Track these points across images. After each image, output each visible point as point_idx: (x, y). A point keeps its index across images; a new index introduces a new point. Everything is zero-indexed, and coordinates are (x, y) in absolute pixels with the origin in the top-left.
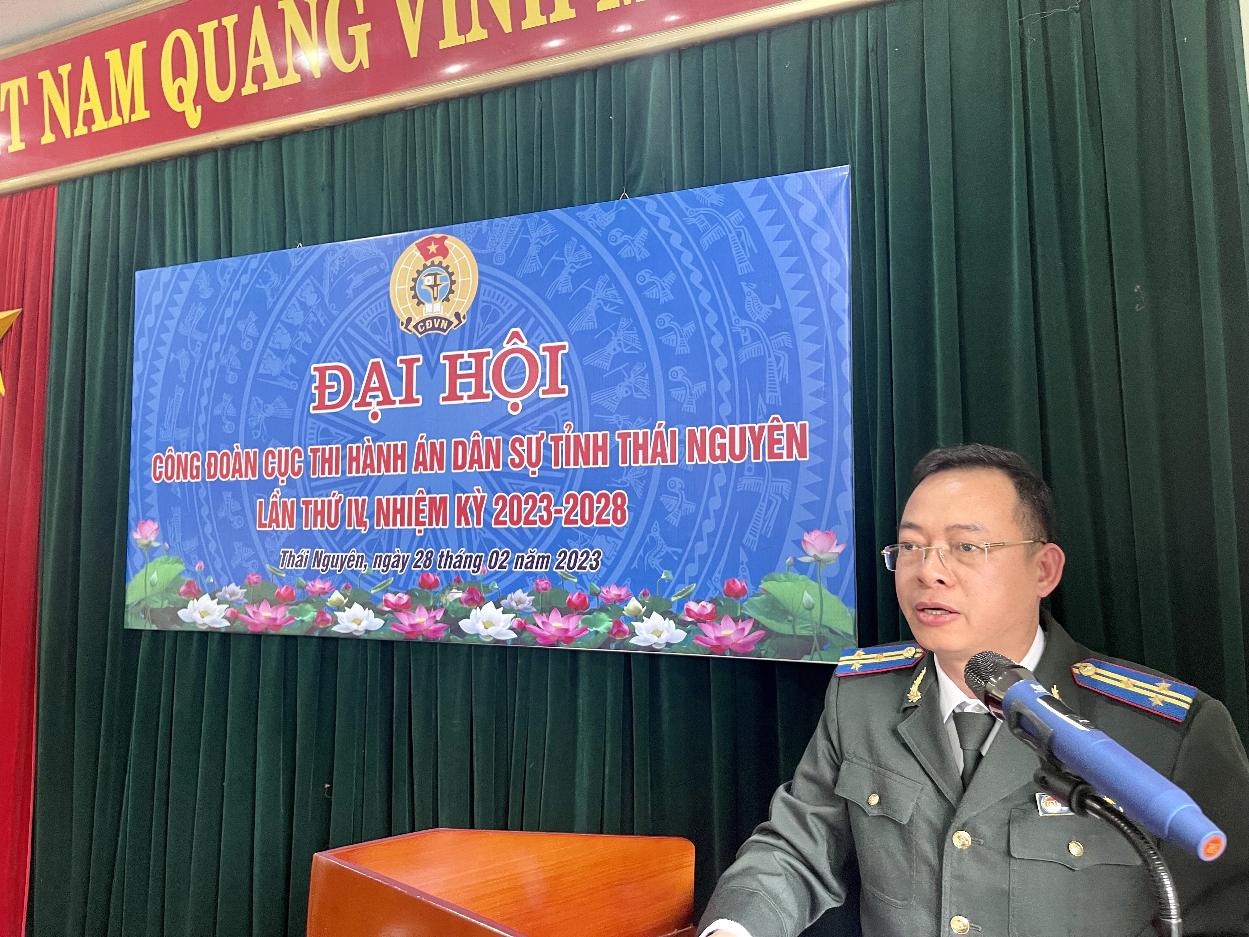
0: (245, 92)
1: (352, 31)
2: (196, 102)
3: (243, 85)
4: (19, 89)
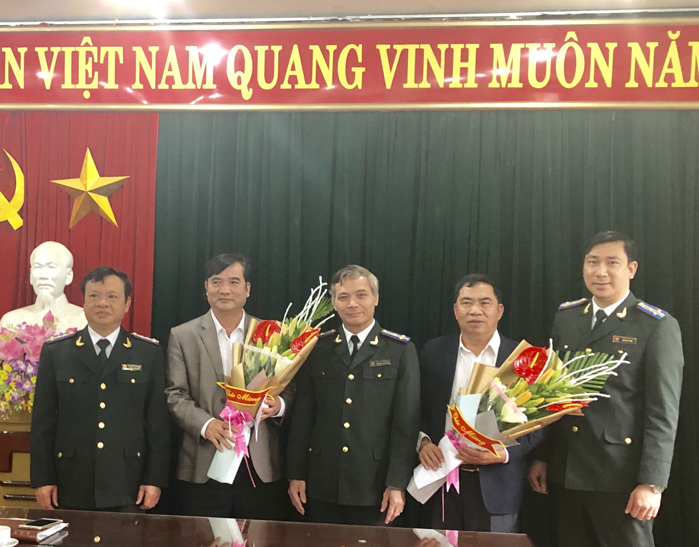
0: (283, 87)
1: (354, 69)
2: (249, 86)
3: (282, 83)
4: (116, 53)
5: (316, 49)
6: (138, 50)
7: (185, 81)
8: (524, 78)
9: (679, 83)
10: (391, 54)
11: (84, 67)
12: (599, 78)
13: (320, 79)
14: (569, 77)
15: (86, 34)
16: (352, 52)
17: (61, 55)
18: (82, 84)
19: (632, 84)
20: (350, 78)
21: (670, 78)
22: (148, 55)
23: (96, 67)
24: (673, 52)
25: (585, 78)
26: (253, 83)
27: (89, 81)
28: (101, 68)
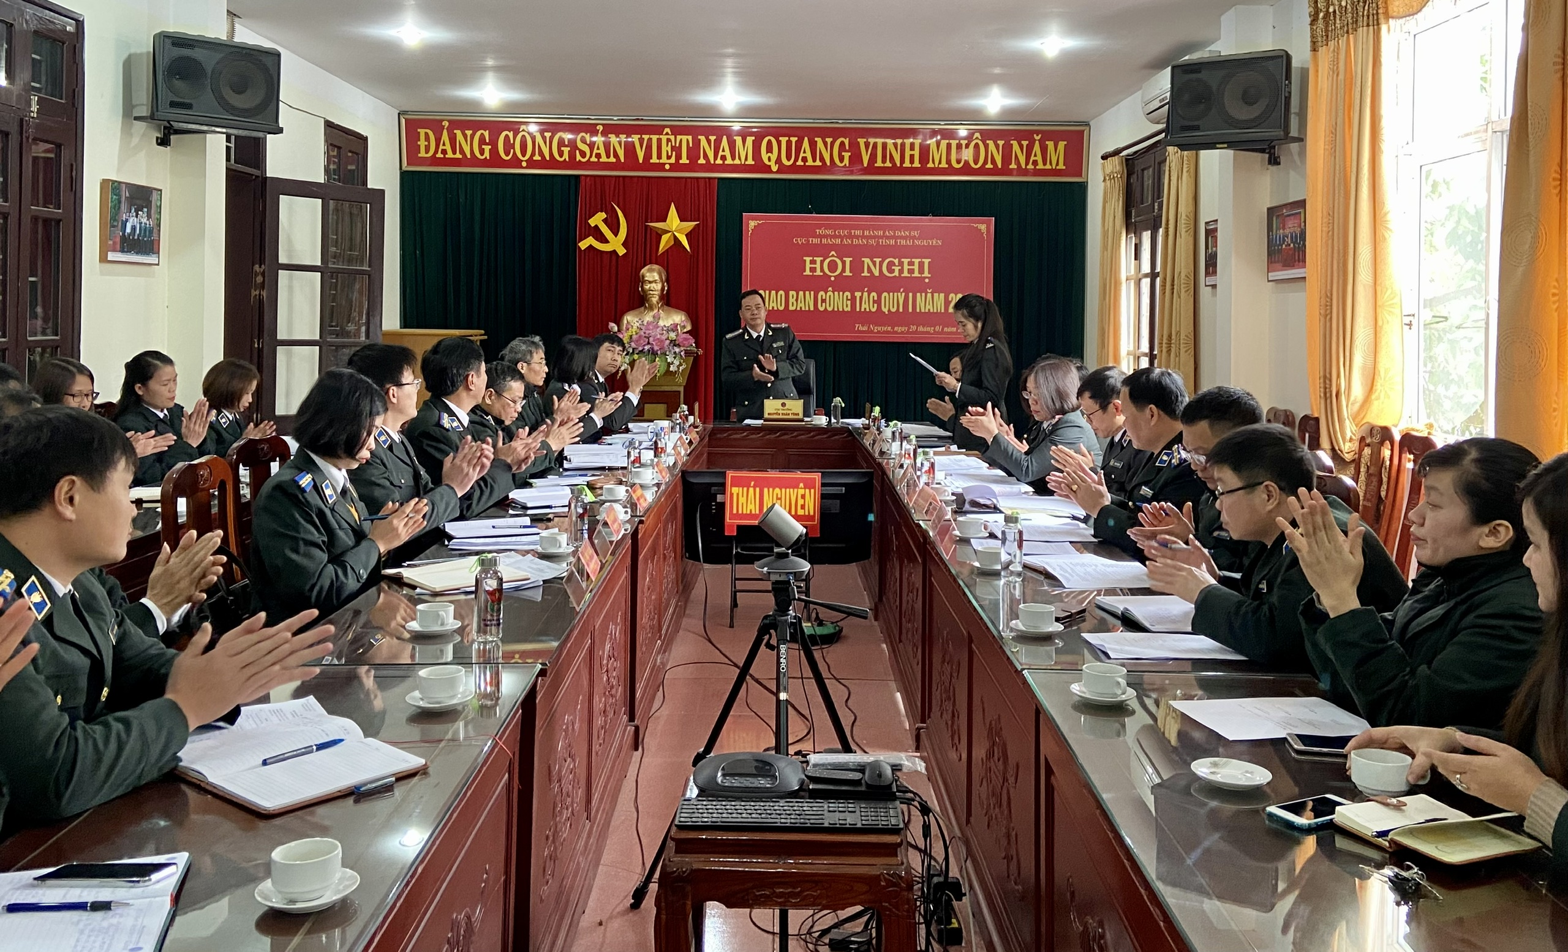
0: (798, 164)
1: (843, 154)
2: (776, 163)
3: (797, 161)
4: (687, 140)
5: (819, 140)
6: (702, 138)
7: (733, 158)
8: (948, 162)
9: (1040, 166)
10: (867, 145)
11: (666, 149)
12: (993, 162)
13: (822, 159)
14: (976, 162)
15: (666, 126)
16: (842, 144)
17: (650, 140)
18: (664, 160)
19: (1013, 166)
20: (841, 159)
21: (1035, 163)
22: (709, 141)
23: (673, 148)
24: (1037, 148)
25: (985, 162)
26: (778, 161)
27: (669, 157)
28: (677, 150)
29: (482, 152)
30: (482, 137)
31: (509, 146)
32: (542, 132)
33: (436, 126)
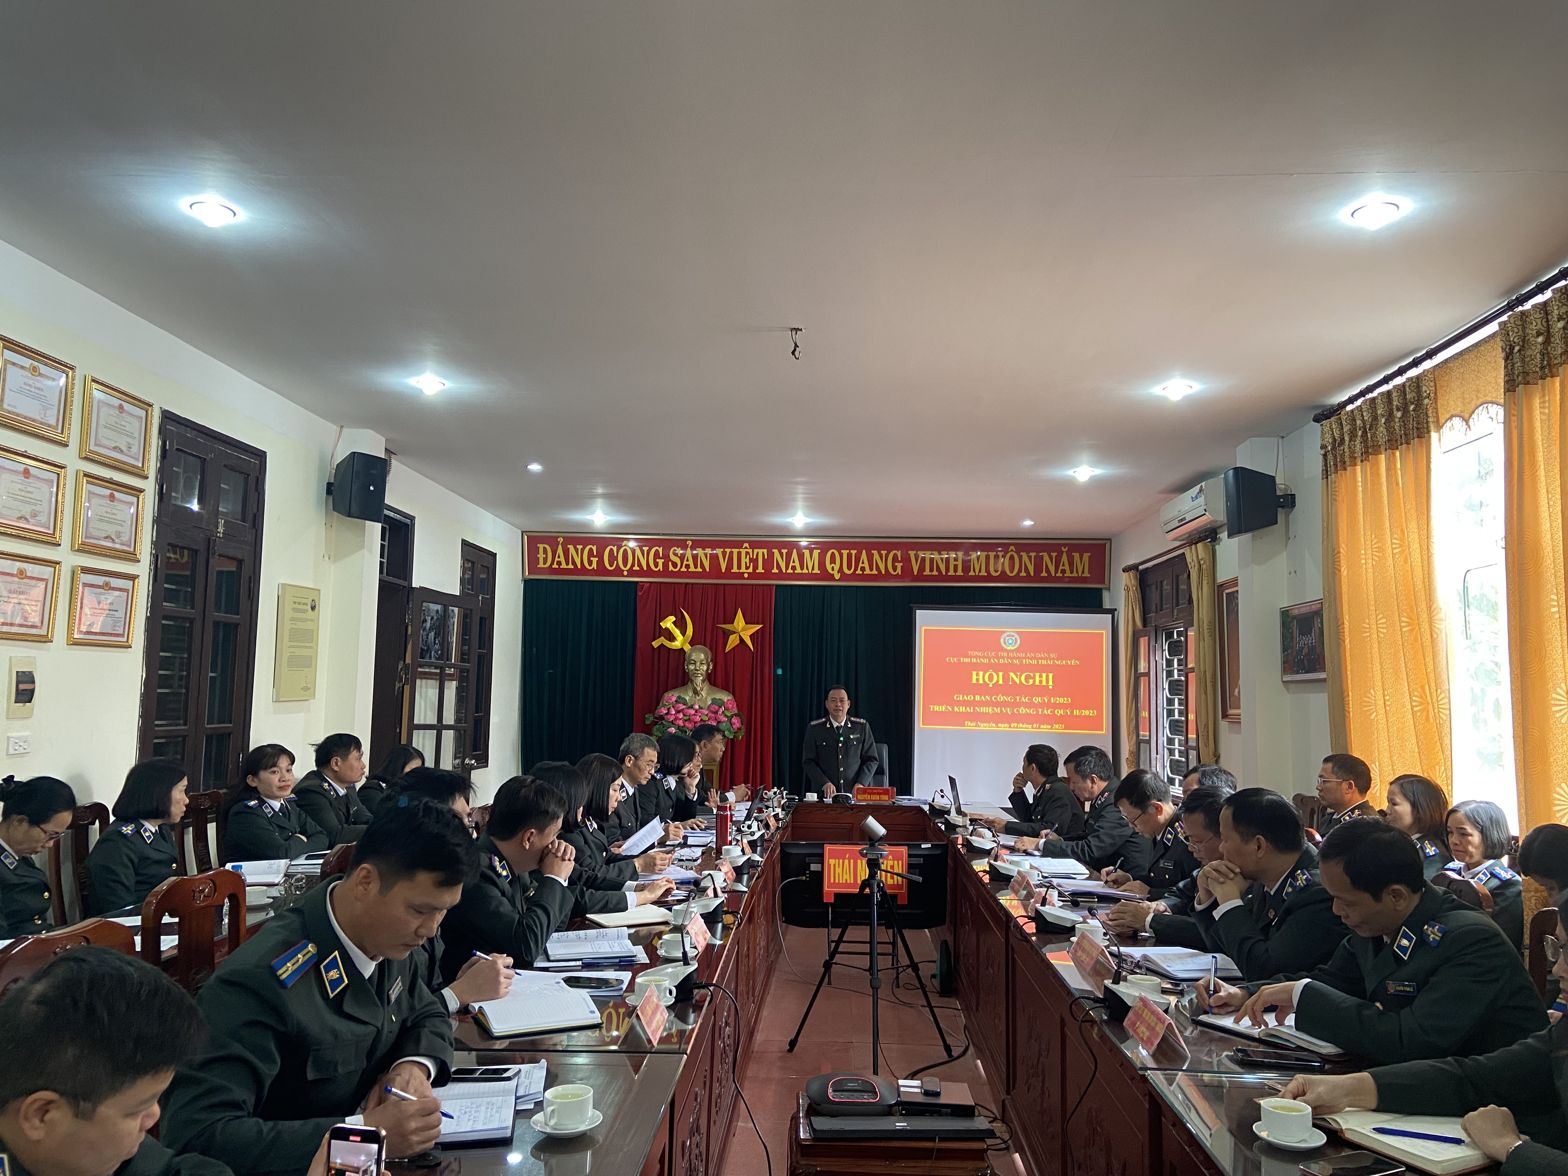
0: (857, 573)
1: (896, 564)
2: (838, 572)
3: (857, 571)
5: (875, 552)
6: (776, 551)
7: (802, 568)
8: (987, 570)
9: (1069, 574)
10: (917, 557)
11: (745, 560)
12: (1027, 571)
13: (878, 569)
14: (1012, 569)
15: (746, 542)
16: (895, 556)
17: (731, 553)
18: (743, 570)
19: (1044, 574)
20: (895, 569)
21: (1063, 571)
22: (781, 554)
23: (751, 560)
24: (1064, 558)
25: (1020, 571)
26: (841, 570)
27: (747, 568)
28: (754, 561)
29: (590, 563)
30: (591, 550)
31: (613, 558)
32: (641, 548)
33: (552, 541)
